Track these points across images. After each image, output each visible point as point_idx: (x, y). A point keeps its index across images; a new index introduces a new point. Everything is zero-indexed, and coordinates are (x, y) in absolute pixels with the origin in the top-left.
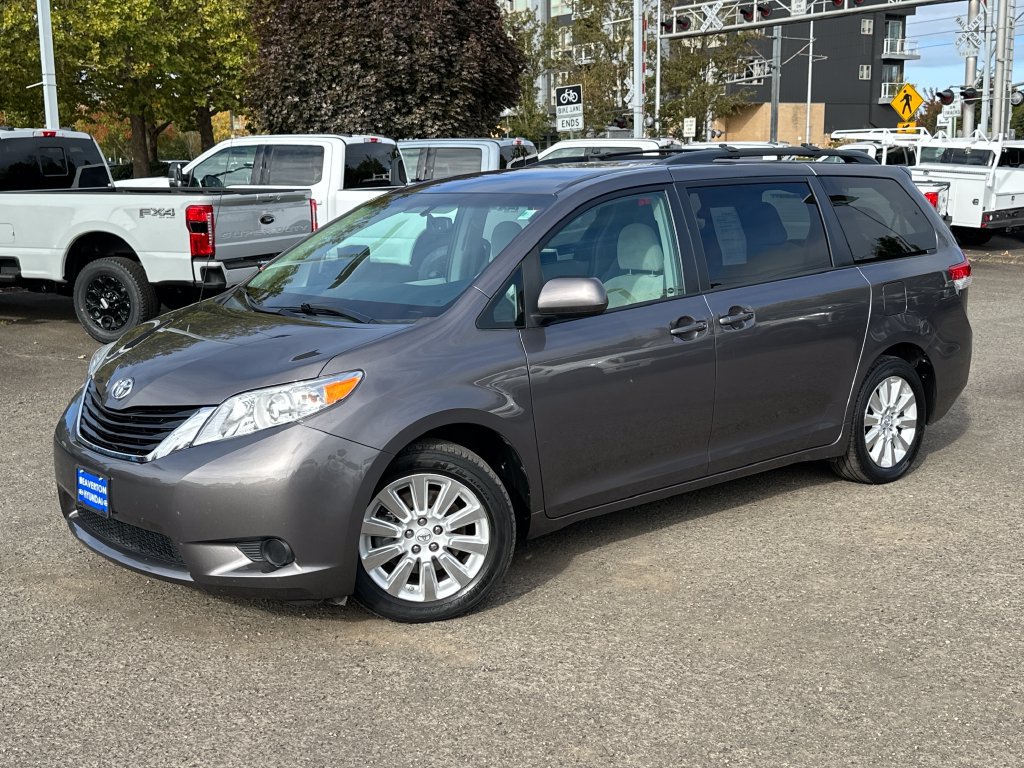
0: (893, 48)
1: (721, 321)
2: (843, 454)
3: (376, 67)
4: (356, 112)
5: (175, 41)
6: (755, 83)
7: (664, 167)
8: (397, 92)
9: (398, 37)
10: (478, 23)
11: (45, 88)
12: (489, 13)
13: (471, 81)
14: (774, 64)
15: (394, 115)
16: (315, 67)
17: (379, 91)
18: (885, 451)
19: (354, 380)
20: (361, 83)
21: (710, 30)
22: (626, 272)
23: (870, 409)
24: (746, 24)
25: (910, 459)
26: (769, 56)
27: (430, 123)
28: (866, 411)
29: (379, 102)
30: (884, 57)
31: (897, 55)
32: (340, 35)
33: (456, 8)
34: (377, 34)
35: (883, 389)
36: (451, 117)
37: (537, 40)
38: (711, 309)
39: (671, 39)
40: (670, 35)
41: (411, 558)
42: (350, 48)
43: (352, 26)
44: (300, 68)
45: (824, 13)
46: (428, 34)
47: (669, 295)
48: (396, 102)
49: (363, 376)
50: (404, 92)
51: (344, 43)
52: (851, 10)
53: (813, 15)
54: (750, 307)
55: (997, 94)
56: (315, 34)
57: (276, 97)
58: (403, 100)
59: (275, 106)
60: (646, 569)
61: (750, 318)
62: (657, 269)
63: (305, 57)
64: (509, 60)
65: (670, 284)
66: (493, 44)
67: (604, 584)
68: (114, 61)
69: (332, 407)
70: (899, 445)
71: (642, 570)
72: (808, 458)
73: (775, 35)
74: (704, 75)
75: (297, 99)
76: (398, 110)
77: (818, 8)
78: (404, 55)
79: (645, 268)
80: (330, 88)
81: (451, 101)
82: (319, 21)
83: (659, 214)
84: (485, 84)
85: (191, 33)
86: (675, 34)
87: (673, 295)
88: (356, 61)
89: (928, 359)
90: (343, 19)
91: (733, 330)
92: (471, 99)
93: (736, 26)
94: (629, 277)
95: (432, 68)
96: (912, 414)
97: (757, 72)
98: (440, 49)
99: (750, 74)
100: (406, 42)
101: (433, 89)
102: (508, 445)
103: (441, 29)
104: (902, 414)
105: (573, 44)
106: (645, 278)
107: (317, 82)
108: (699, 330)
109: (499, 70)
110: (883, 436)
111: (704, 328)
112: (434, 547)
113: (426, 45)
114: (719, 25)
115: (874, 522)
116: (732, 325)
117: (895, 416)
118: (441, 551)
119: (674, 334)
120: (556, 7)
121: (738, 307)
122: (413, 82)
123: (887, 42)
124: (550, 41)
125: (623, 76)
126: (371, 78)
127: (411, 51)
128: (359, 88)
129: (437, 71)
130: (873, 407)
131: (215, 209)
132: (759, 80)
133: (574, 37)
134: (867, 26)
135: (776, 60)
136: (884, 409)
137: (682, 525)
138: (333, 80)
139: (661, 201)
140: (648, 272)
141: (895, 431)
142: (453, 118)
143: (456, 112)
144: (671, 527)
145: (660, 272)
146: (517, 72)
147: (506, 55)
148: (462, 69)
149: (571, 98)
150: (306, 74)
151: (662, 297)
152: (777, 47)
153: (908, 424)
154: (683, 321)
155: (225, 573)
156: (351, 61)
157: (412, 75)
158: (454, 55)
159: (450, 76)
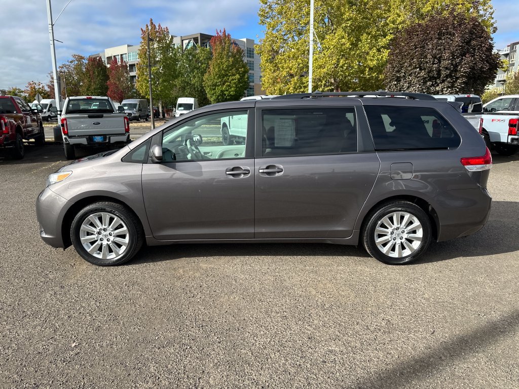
3: (425, 69)
8: (432, 78)
9: (434, 57)
13: (465, 73)
15: (431, 87)
16: (403, 71)
17: (425, 78)
27: (446, 89)
29: (425, 83)
32: (413, 59)
34: (426, 57)
41: (99, 242)
42: (416, 63)
43: (417, 55)
44: (398, 71)
46: (446, 55)
48: (433, 82)
50: (436, 79)
56: (405, 59)
59: (392, 85)
75: (396, 83)
76: (433, 85)
78: (436, 64)
80: (408, 78)
81: (455, 81)
82: (407, 54)
88: (418, 68)
90: (415, 53)
95: (447, 68)
98: (452, 61)
100: (438, 60)
101: (447, 76)
107: (404, 76)
112: (108, 240)
116: (268, 173)
118: (110, 242)
126: (422, 73)
127: (440, 62)
128: (418, 78)
129: (449, 69)
142: (456, 87)
143: (458, 85)
148: (461, 68)
150: (400, 74)
156: (416, 68)
157: (439, 72)
158: (458, 63)
159: (456, 71)
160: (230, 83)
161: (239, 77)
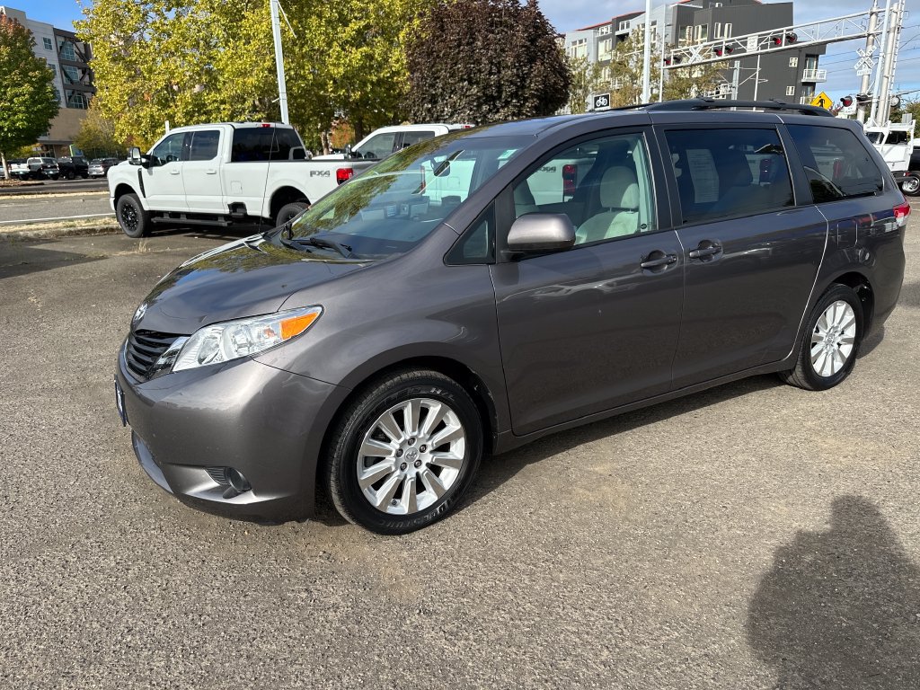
0: (809, 76)
1: (691, 254)
2: (792, 367)
3: (477, 83)
4: (465, 112)
5: (375, 79)
6: (721, 98)
7: (645, 112)
8: (490, 99)
9: (492, 63)
10: (543, 53)
11: (281, 101)
12: (550, 47)
13: (537, 90)
14: (734, 85)
15: (488, 113)
16: (441, 85)
17: (479, 98)
18: (825, 363)
19: (313, 315)
20: (468, 93)
21: (694, 63)
22: (607, 210)
23: (817, 328)
24: (718, 58)
25: (846, 370)
26: (731, 81)
28: (815, 330)
29: (479, 106)
30: (803, 81)
31: (812, 79)
32: (456, 64)
33: (528, 43)
34: (478, 62)
35: (830, 311)
36: (523, 114)
37: (589, 74)
38: (682, 242)
39: (669, 69)
40: (669, 67)
42: (462, 71)
43: (463, 57)
45: (769, 50)
46: (510, 60)
47: (642, 231)
48: (489, 105)
49: (323, 310)
50: (494, 99)
51: (458, 69)
52: (787, 47)
53: (760, 51)
54: (719, 241)
55: (882, 98)
56: (441, 64)
57: (418, 105)
58: (494, 104)
59: (418, 110)
60: (605, 480)
61: (718, 252)
62: (633, 207)
63: (436, 79)
64: (562, 76)
65: (644, 221)
66: (552, 66)
67: (564, 495)
68: (342, 92)
69: (287, 342)
70: (838, 358)
71: (602, 479)
72: (762, 372)
73: (735, 66)
74: (689, 92)
75: (430, 106)
76: (490, 110)
77: (764, 47)
78: (495, 74)
79: (623, 205)
80: (450, 97)
81: (524, 104)
82: (444, 55)
83: (637, 155)
84: (546, 92)
85: (384, 74)
86: (672, 66)
87: (646, 230)
88: (465, 80)
89: (869, 285)
90: (458, 53)
91: (702, 263)
92: (537, 102)
93: (712, 59)
94: (609, 213)
95: (512, 82)
96: (851, 333)
97: (722, 90)
98: (518, 70)
99: (718, 93)
100: (496, 66)
101: (512, 96)
102: (475, 374)
103: (518, 56)
104: (843, 333)
105: (611, 76)
106: (623, 214)
107: (442, 94)
108: (668, 264)
109: (555, 83)
110: (825, 351)
111: (674, 262)
113: (508, 67)
114: (700, 59)
115: (818, 433)
116: (701, 258)
117: (837, 334)
119: (644, 268)
120: (601, 56)
121: (707, 241)
122: (500, 92)
123: (806, 71)
124: (597, 74)
125: (639, 94)
126: (474, 90)
127: (499, 72)
128: (467, 97)
129: (516, 85)
130: (819, 326)
131: (354, 170)
132: (723, 96)
133: (612, 71)
134: (794, 62)
135: (735, 83)
136: (829, 328)
137: (644, 428)
138: (451, 93)
139: (639, 142)
140: (627, 210)
141: (836, 346)
144: (634, 430)
145: (636, 210)
146: (566, 86)
147: (560, 73)
148: (531, 83)
149: (603, 103)
150: (435, 90)
151: (636, 232)
152: (736, 75)
153: (847, 341)
154: (653, 255)
155: (196, 493)
156: (462, 80)
157: (499, 87)
158: (526, 74)
159: (523, 87)
160: (11, 101)
161: (31, 89)
